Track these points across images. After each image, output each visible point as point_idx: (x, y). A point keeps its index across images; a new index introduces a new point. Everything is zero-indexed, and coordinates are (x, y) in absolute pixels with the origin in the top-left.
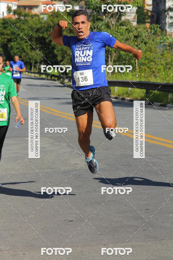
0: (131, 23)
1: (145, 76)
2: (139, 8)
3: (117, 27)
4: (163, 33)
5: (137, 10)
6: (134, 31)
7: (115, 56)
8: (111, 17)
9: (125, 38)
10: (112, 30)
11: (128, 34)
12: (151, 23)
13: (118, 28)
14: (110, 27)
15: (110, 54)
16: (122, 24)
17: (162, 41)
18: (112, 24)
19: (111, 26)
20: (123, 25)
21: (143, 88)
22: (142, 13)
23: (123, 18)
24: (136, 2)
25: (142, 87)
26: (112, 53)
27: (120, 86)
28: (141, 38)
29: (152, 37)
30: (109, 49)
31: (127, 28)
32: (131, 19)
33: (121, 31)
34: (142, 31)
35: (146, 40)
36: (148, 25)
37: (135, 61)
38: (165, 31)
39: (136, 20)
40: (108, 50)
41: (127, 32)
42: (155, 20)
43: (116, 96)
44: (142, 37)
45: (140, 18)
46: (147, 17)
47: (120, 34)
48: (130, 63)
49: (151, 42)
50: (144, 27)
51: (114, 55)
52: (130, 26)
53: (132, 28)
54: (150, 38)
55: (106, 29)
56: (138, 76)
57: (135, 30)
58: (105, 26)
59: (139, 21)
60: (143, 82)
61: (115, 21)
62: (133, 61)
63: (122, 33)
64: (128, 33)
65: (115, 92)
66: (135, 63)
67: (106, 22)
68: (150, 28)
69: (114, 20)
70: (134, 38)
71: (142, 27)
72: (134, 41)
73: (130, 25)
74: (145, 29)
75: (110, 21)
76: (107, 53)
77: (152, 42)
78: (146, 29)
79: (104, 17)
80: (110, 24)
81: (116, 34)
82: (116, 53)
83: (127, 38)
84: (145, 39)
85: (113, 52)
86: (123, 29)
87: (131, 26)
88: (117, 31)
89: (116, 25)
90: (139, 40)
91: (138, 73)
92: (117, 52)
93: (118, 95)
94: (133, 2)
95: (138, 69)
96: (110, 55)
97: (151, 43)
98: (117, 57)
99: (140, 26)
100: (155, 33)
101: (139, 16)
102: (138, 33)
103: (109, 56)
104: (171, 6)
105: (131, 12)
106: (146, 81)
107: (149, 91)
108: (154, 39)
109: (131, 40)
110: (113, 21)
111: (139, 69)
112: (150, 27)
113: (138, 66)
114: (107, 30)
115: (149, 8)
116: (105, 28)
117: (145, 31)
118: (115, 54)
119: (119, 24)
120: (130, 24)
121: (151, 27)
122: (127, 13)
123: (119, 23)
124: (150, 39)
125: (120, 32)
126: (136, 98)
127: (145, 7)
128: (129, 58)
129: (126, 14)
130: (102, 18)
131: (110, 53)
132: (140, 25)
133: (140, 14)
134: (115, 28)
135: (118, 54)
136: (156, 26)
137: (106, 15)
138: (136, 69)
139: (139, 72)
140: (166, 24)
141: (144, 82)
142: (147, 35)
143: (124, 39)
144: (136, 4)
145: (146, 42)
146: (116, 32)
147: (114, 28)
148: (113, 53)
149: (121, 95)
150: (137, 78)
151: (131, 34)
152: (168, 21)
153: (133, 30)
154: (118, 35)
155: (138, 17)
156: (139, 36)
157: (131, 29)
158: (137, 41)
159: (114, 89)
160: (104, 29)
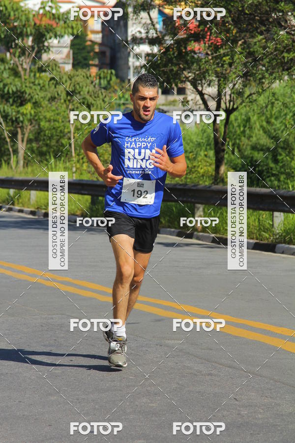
0: (59, 67)
1: (89, 169)
2: (77, 37)
3: (32, 74)
4: (123, 87)
5: (72, 41)
6: (66, 81)
7: (31, 132)
8: (21, 55)
9: (49, 95)
10: (23, 80)
11: (55, 87)
12: (100, 66)
13: (35, 75)
14: (19, 75)
15: (20, 127)
16: (41, 70)
17: (122, 101)
18: (22, 68)
19: (22, 73)
20: (45, 71)
21: (86, 192)
22: (81, 47)
23: (45, 57)
24: (69, 26)
25: (83, 192)
26: (24, 125)
27: (41, 190)
28: (80, 95)
29: (102, 94)
30: (19, 117)
31: (52, 76)
32: (62, 59)
33: (41, 82)
34: (82, 82)
35: (91, 100)
36: (94, 71)
37: (70, 141)
38: (127, 81)
39: (71, 61)
40: (16, 119)
41: (53, 83)
42: (108, 60)
43: (33, 209)
44: (82, 93)
45: (79, 57)
46: (92, 54)
47: (39, 87)
48: (61, 144)
49: (100, 104)
50: (85, 74)
51: (28, 130)
52: (58, 73)
53: (63, 77)
54: (98, 97)
55: (13, 78)
56: (76, 170)
57: (68, 80)
58: (9, 72)
59: (76, 62)
60: (85, 182)
61: (29, 63)
62: (66, 140)
63: (44, 86)
64: (53, 86)
65: (31, 200)
66: (70, 145)
67: (12, 65)
68: (98, 77)
69: (28, 60)
70: (67, 96)
71: (81, 74)
72: (67, 102)
73: (57, 71)
74: (88, 78)
75: (18, 64)
76: (14, 126)
77: (102, 103)
78: (90, 78)
79: (8, 54)
80: (20, 69)
81: (31, 88)
82: (33, 125)
83: (53, 96)
84: (88, 97)
85: (26, 122)
86: (45, 79)
87: (60, 72)
88: (33, 83)
89: (31, 71)
90: (76, 99)
91: (75, 163)
92: (34, 122)
93: (36, 207)
94: (63, 25)
95: (75, 157)
96: (21, 129)
97: (99, 106)
98: (34, 133)
99: (77, 73)
100: (109, 86)
101: (77, 54)
102: (74, 86)
103: (19, 130)
104: (136, 33)
105: (59, 45)
106: (91, 179)
107: (98, 199)
108: (105, 97)
109: (61, 99)
110: (26, 62)
111: (77, 157)
112: (97, 73)
113: (75, 149)
114: (14, 80)
115: (96, 38)
116: (10, 76)
117: (88, 81)
118: (29, 127)
119: (36, 70)
120: (57, 68)
121: (100, 74)
122: (52, 47)
123: (37, 66)
124: (98, 99)
125: (39, 84)
126: (72, 212)
127: (87, 35)
128: (58, 136)
129: (51, 49)
130: (5, 57)
131: (21, 124)
132: (77, 71)
133: (78, 49)
134: (30, 76)
135: (37, 127)
136: (109, 71)
137: (12, 50)
138: (71, 155)
139: (78, 161)
140: (129, 68)
141: (87, 181)
142: (91, 90)
143: (47, 98)
144: (70, 30)
145: (89, 103)
146: (31, 85)
147: (26, 77)
148: (27, 126)
149: (44, 207)
150: (74, 174)
151: (61, 88)
152: (133, 63)
153: (64, 80)
154: (35, 90)
155: (75, 56)
156: (76, 91)
157: (60, 79)
158: (72, 101)
159: (30, 195)
160: (8, 78)
